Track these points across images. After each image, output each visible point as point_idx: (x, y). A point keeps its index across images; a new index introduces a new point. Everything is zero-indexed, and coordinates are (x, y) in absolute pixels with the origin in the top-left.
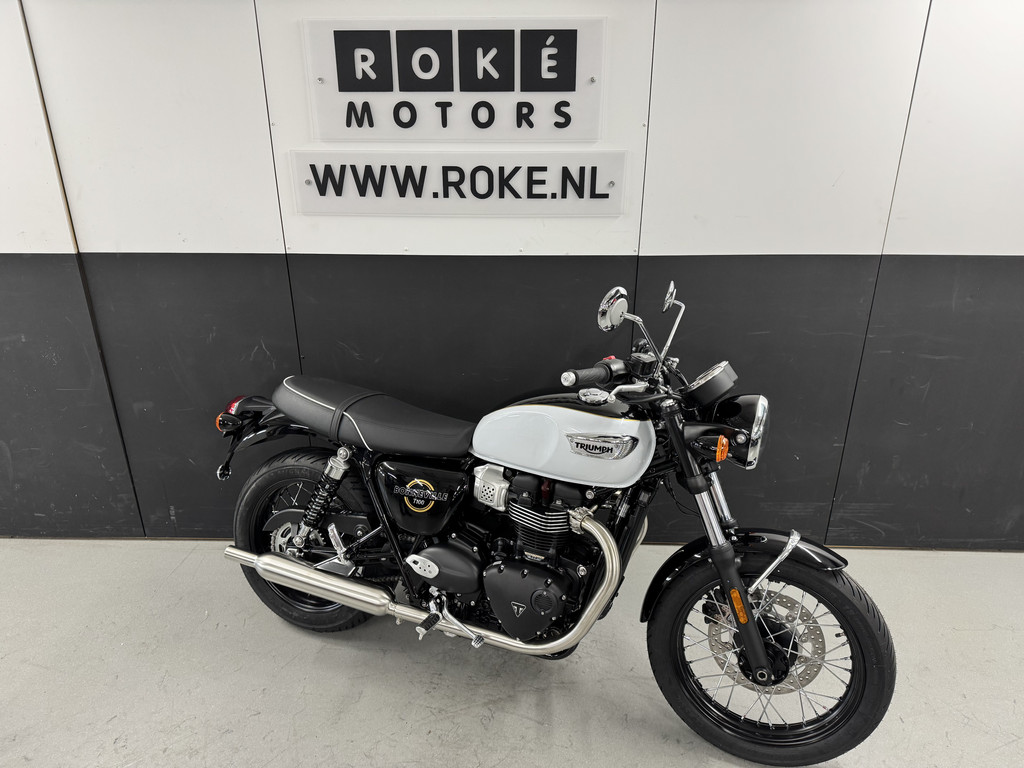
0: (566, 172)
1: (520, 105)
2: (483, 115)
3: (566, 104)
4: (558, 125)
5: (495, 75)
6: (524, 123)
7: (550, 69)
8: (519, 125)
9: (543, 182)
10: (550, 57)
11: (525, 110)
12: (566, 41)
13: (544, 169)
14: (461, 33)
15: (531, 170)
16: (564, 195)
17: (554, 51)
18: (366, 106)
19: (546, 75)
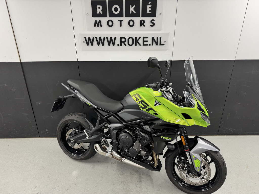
0: (153, 38)
1: (141, 21)
2: (131, 23)
3: (154, 20)
4: (151, 26)
5: (135, 12)
6: (142, 25)
7: (149, 11)
8: (141, 26)
9: (147, 41)
10: (150, 8)
11: (143, 22)
13: (147, 38)
14: (126, 1)
15: (144, 38)
16: (153, 45)
17: (150, 6)
18: (100, 21)
19: (148, 12)
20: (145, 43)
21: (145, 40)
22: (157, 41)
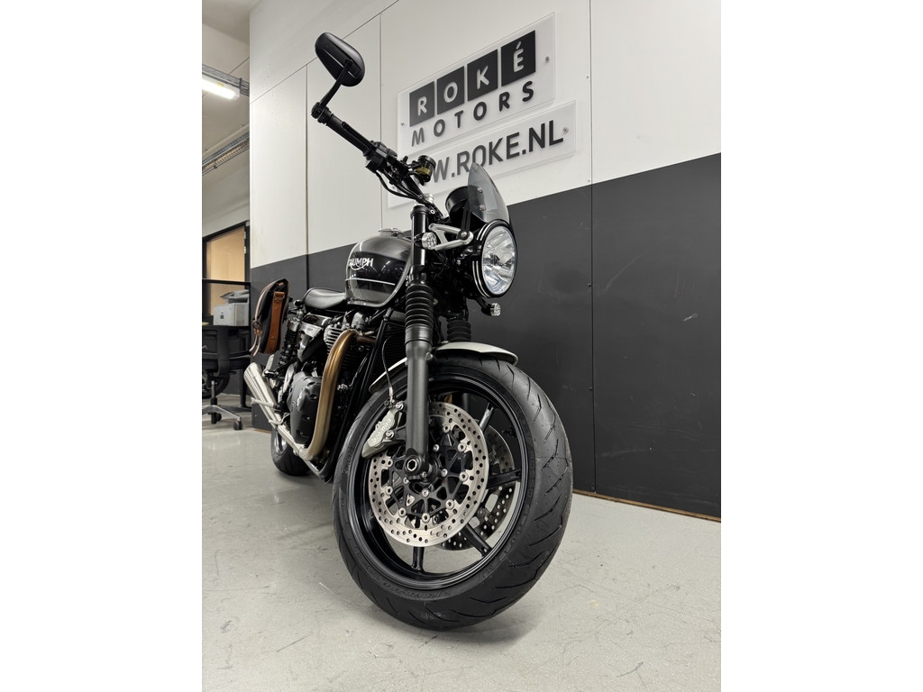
0: (532, 132)
1: (501, 96)
2: (480, 112)
3: (530, 83)
4: (525, 100)
5: (487, 82)
6: (504, 107)
7: (519, 64)
8: (501, 109)
9: (516, 144)
10: (519, 56)
11: (504, 98)
12: (528, 42)
13: (517, 134)
14: (468, 65)
15: (509, 138)
16: (531, 150)
17: (521, 51)
18: (421, 130)
19: (517, 68)
20: (513, 151)
21: (513, 141)
22: (543, 137)
